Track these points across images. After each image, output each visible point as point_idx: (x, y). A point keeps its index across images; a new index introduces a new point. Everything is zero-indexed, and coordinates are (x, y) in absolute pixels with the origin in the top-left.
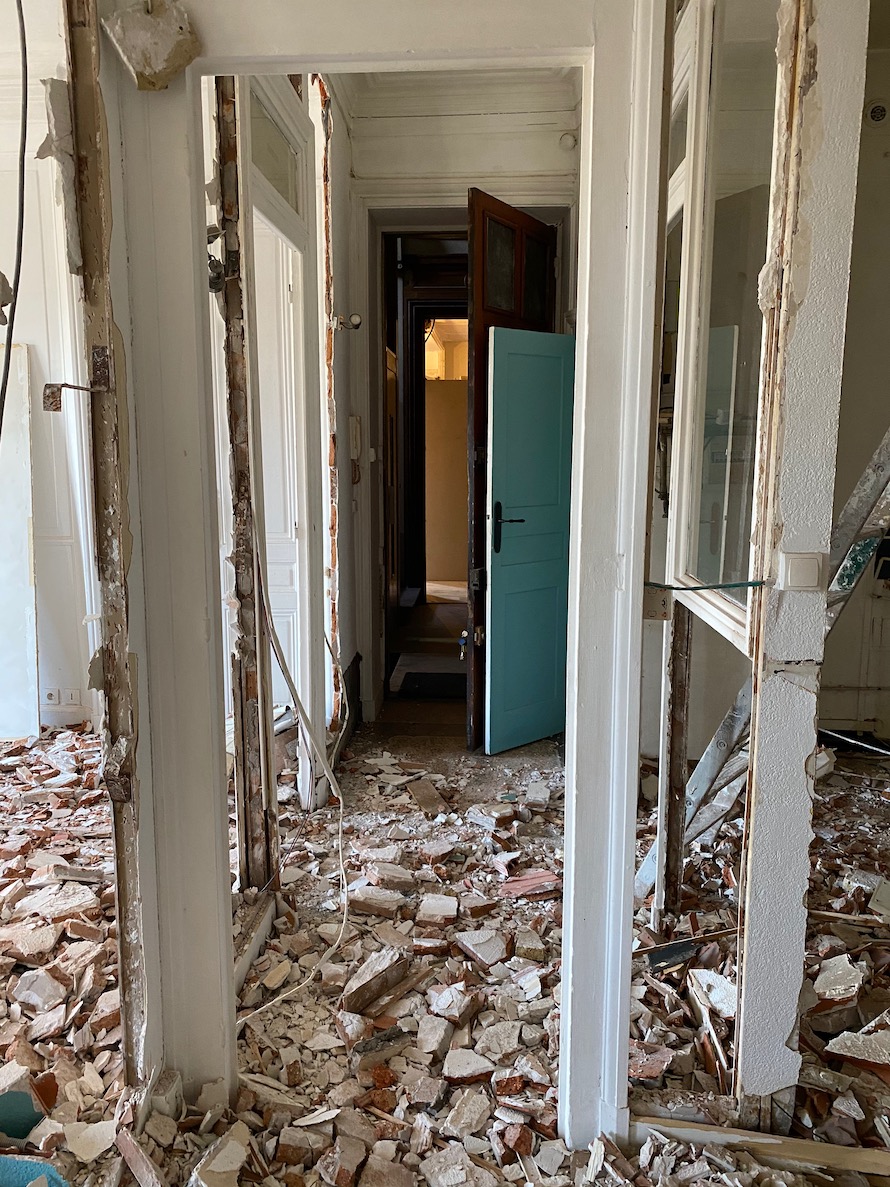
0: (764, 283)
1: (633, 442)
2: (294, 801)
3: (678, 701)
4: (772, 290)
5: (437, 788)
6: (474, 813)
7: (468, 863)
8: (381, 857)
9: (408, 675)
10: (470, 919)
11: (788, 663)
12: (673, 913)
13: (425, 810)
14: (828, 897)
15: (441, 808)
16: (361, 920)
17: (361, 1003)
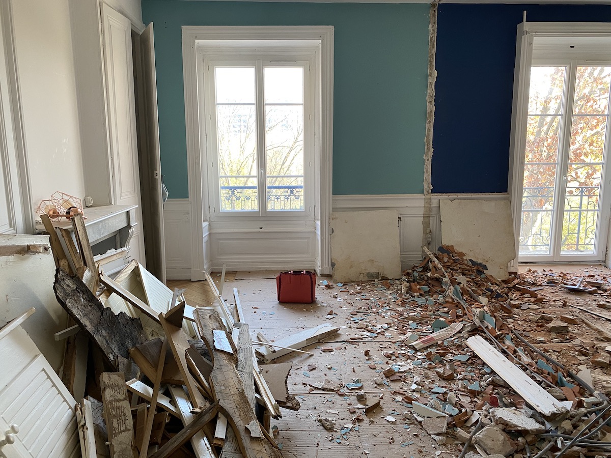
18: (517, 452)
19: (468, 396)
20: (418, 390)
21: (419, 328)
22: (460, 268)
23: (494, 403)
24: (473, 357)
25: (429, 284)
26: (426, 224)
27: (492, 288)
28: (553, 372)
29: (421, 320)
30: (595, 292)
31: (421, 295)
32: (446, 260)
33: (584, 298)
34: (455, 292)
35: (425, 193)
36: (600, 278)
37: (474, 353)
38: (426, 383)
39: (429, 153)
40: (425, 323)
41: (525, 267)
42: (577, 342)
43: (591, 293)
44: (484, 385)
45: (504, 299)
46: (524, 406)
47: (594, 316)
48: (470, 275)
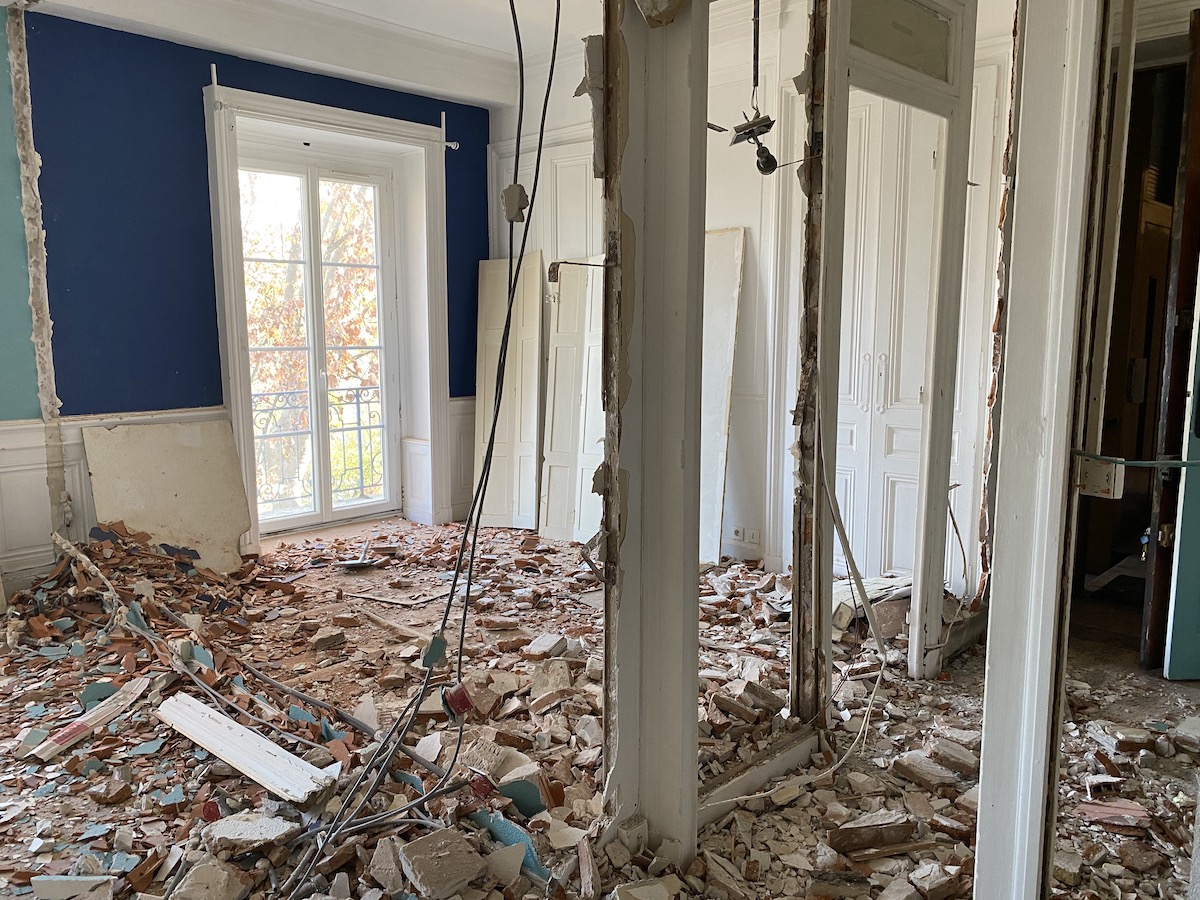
2: (900, 666)
6: (1095, 728)
8: (955, 736)
16: (901, 782)
17: (846, 843)
18: (254, 890)
19: (160, 820)
20: (47, 849)
21: (51, 711)
22: (140, 565)
23: (211, 815)
24: (171, 738)
25: (75, 611)
26: (56, 485)
27: (210, 592)
28: (314, 721)
29: (56, 693)
30: (387, 563)
31: (55, 639)
32: (108, 553)
33: (368, 578)
34: (132, 616)
35: (45, 415)
36: (395, 539)
37: (174, 731)
38: (67, 826)
39: (45, 330)
40: (66, 699)
41: (273, 542)
42: (357, 656)
43: (381, 567)
44: (193, 788)
45: (234, 609)
46: (265, 800)
47: (384, 605)
48: (166, 576)
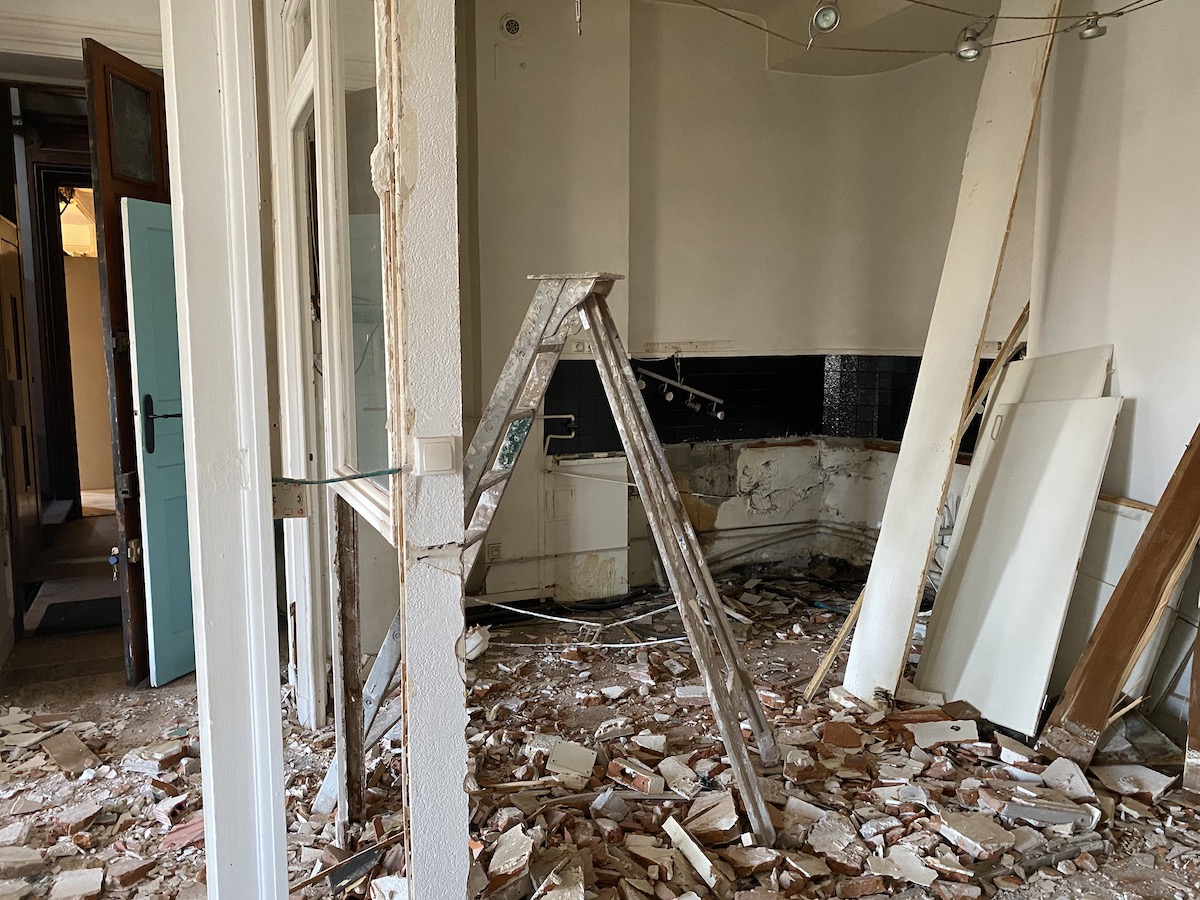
0: (376, 165)
1: (246, 326)
3: (348, 598)
4: (385, 173)
5: (84, 740)
6: (132, 760)
7: (121, 821)
9: (51, 607)
10: (120, 889)
11: (431, 548)
12: (359, 822)
13: (65, 769)
14: (513, 767)
15: (88, 762)
